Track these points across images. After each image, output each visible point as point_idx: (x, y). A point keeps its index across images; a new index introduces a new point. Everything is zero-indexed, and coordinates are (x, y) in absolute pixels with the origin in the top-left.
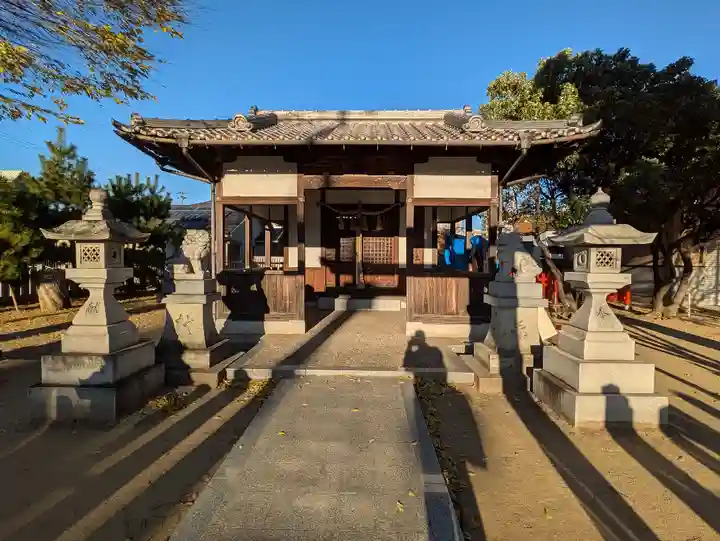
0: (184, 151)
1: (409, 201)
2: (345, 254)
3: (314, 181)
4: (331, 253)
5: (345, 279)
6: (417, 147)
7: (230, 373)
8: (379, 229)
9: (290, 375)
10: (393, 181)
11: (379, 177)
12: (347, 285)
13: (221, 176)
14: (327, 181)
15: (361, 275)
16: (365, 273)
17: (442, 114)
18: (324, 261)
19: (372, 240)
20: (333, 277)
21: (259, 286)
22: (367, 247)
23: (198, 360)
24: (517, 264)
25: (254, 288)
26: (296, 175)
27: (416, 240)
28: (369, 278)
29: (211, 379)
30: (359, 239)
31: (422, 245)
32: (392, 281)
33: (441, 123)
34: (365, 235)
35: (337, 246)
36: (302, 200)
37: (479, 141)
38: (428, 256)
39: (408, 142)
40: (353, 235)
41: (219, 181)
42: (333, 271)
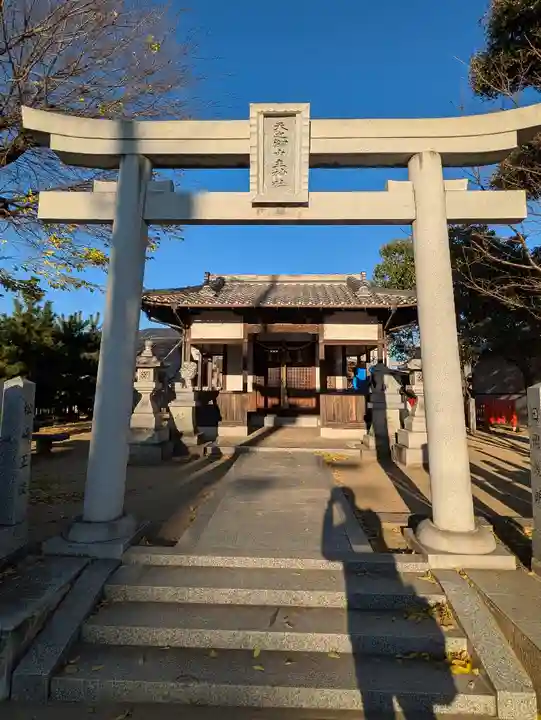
0: (174, 311)
1: (320, 341)
2: (272, 381)
3: (256, 328)
4: (261, 380)
5: (272, 401)
6: (324, 309)
7: (209, 450)
8: (300, 361)
9: (247, 451)
10: (308, 328)
11: (300, 326)
12: (274, 406)
13: (190, 325)
14: (265, 328)
15: (286, 398)
16: (289, 397)
17: (346, 277)
18: (255, 386)
19: (295, 370)
20: (262, 400)
21: (215, 401)
22: (290, 375)
23: (190, 441)
24: (386, 383)
25: (211, 402)
26: (242, 325)
27: (328, 370)
28: (292, 400)
29: (200, 452)
30: (284, 369)
31: (334, 374)
32: (310, 403)
33: (345, 284)
34: (289, 365)
35: (265, 374)
36: (246, 340)
37: (364, 305)
38: (339, 382)
39: (318, 306)
40: (278, 365)
41: (189, 328)
42: (262, 395)
